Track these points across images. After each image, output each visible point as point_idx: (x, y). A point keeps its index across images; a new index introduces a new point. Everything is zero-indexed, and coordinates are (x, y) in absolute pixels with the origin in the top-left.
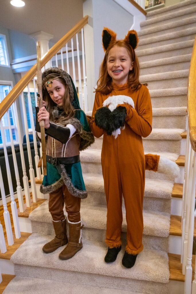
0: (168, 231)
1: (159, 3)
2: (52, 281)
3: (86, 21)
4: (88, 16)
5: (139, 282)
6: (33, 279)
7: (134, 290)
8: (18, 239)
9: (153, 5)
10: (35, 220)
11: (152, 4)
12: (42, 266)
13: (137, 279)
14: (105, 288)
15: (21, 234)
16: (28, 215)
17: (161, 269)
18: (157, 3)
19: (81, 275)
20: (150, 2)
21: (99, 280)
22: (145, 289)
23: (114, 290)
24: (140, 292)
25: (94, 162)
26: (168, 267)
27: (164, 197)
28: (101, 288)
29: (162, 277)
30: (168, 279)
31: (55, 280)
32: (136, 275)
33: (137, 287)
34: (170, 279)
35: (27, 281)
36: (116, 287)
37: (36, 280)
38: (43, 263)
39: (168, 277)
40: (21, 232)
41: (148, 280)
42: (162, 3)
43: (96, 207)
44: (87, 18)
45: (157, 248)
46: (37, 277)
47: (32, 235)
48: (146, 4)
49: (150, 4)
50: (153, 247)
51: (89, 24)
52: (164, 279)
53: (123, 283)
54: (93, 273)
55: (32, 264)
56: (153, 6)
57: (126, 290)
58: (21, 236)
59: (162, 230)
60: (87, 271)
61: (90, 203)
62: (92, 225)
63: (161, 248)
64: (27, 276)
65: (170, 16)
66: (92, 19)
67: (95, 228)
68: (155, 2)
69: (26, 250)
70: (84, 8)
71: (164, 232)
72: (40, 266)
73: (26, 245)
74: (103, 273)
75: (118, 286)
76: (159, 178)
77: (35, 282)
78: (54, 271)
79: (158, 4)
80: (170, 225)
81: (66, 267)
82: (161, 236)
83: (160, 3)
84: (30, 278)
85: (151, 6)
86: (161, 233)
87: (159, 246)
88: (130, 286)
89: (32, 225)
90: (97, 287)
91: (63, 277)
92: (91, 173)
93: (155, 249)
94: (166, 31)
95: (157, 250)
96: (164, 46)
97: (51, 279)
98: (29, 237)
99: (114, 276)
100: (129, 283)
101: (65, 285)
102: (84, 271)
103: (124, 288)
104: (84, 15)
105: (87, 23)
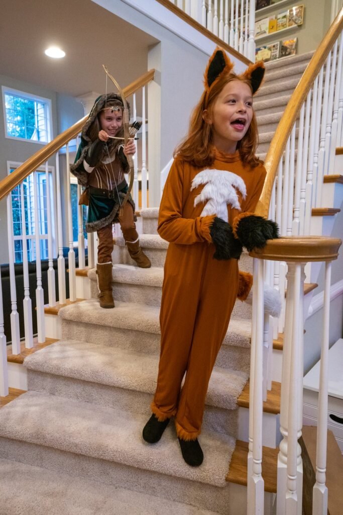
0: (235, 398)
1: (287, 53)
2: (42, 469)
3: (151, 76)
4: (154, 69)
5: (178, 482)
6: (12, 463)
7: (170, 497)
8: (3, 397)
9: (278, 56)
10: (32, 367)
11: (276, 55)
12: (28, 440)
13: (173, 474)
14: (124, 489)
15: (9, 391)
16: (23, 359)
17: (215, 462)
18: (284, 53)
19: (88, 462)
20: (273, 52)
21: (115, 474)
22: (189, 497)
23: (138, 493)
24: (180, 502)
25: (139, 284)
26: (230, 461)
27: (239, 345)
28: (118, 488)
29: (213, 474)
30: (224, 478)
31: (47, 469)
32: (172, 468)
33: (175, 492)
34: (227, 480)
35: (3, 465)
36: (142, 490)
37: (17, 464)
38: (30, 434)
39: (225, 475)
40: (9, 388)
41: (191, 479)
42: (292, 54)
43: (131, 355)
44: (153, 72)
45: (219, 429)
46: (20, 461)
47: (26, 393)
48: (268, 54)
49: (273, 55)
50: (213, 428)
51: (155, 81)
52: (217, 477)
53: (153, 481)
54: (104, 458)
55: (12, 436)
56: (279, 58)
57: (158, 496)
58: (9, 393)
59: (225, 396)
60: (96, 455)
61: (125, 349)
62: (115, 380)
63: (226, 430)
64: (6, 458)
65: (292, 70)
66: (159, 74)
67: (122, 386)
68: (282, 52)
69: (9, 413)
70: (148, 58)
71: (228, 400)
72: (24, 440)
73: (12, 407)
74: (120, 460)
75: (144, 487)
76: (239, 316)
77: (15, 467)
78: (47, 452)
79: (286, 55)
80: (243, 390)
81: (63, 444)
82: (224, 407)
83: (289, 54)
84: (9, 460)
85: (275, 58)
86: (223, 400)
87: (223, 427)
88: (165, 489)
89: (28, 377)
90: (111, 486)
91: (59, 463)
92: (135, 303)
93: (216, 430)
94: (283, 93)
95: (219, 432)
96: (275, 114)
97: (42, 466)
98: (20, 396)
99: (136, 467)
100: (164, 483)
101: (61, 477)
102: (91, 453)
103: (154, 492)
104: (149, 69)
105: (153, 79)
